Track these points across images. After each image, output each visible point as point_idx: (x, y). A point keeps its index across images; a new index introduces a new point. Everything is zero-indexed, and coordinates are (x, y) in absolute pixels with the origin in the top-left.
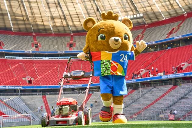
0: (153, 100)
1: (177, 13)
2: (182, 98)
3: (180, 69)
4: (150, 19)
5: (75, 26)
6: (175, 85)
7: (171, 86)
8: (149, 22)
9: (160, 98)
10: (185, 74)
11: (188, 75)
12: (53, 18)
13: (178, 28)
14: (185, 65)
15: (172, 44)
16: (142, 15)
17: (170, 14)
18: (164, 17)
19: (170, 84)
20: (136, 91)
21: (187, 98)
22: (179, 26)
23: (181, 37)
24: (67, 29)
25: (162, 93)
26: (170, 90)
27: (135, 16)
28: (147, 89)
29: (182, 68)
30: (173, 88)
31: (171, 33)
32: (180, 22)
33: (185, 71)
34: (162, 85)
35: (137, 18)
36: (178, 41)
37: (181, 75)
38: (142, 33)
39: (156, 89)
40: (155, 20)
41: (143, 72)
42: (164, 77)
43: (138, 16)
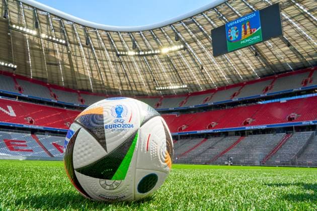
0: (188, 149)
1: (211, 87)
2: (210, 148)
3: (210, 127)
4: (192, 90)
5: (137, 91)
6: (206, 138)
7: (203, 139)
8: (191, 91)
9: (194, 147)
10: (214, 131)
11: (216, 132)
12: (121, 84)
13: (211, 98)
14: (214, 124)
15: (206, 108)
16: (186, 86)
17: (206, 87)
18: (202, 89)
19: (203, 137)
21: (213, 148)
22: (212, 96)
23: (212, 104)
24: (131, 93)
25: (196, 143)
26: (202, 142)
27: (181, 87)
28: (186, 140)
29: (212, 126)
30: (204, 141)
31: (206, 100)
32: (213, 93)
34: (197, 138)
35: (182, 88)
36: (211, 107)
37: (211, 131)
38: (186, 99)
39: (192, 141)
40: (195, 91)
41: (184, 127)
42: (198, 132)
43: (184, 86)
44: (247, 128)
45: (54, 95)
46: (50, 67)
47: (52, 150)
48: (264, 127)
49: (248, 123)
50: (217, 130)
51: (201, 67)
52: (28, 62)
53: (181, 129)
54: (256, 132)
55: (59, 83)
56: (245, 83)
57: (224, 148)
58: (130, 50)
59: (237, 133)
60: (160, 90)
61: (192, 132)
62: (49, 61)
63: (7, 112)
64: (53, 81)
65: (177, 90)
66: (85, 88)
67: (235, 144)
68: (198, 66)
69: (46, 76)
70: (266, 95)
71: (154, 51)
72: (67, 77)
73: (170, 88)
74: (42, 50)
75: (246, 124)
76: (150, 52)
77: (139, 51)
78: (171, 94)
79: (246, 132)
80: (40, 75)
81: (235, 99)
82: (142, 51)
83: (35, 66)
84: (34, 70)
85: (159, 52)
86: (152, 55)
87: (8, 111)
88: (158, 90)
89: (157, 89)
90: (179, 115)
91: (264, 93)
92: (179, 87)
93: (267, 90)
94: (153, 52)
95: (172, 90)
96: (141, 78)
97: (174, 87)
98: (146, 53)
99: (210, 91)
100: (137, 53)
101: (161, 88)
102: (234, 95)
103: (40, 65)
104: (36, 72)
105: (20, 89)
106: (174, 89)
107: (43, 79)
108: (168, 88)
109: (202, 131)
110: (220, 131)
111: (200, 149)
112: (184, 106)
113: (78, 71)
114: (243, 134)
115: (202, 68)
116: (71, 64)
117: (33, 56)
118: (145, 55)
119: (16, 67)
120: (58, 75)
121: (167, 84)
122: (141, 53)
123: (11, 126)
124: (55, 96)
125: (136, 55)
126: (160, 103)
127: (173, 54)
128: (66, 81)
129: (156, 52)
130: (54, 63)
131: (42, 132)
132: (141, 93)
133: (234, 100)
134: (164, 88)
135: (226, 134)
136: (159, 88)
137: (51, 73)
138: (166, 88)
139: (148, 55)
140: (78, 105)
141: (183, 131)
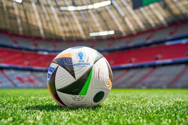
3: (131, 62)
5: (76, 37)
7: (125, 71)
14: (133, 60)
40: (119, 36)
47: (16, 81)
48: (169, 61)
54: (164, 65)
67: (149, 74)
81: (149, 41)
93: (172, 33)
99: (131, 35)
102: (148, 38)
114: (154, 66)
116: (26, 18)
124: (16, 42)
127: (102, 9)
131: (8, 69)
135: (142, 67)
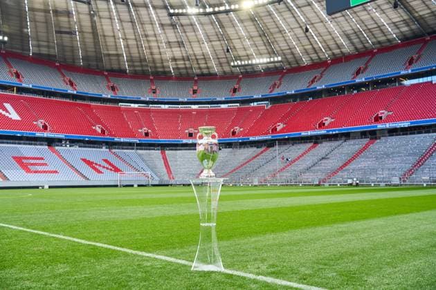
1: (320, 58)
2: (323, 158)
3: (322, 125)
4: (289, 64)
5: (200, 68)
6: (316, 143)
7: (310, 145)
8: (288, 66)
9: (299, 158)
10: (328, 131)
11: (331, 133)
12: (174, 59)
13: (321, 77)
14: (328, 121)
16: (280, 58)
17: (312, 59)
18: (306, 61)
19: (311, 142)
20: (271, 149)
21: (328, 158)
22: (321, 74)
23: (324, 87)
24: (190, 71)
25: (300, 152)
26: (310, 149)
27: (272, 60)
28: (284, 148)
29: (324, 124)
30: (313, 147)
31: (313, 81)
32: (323, 69)
33: (327, 127)
34: (301, 143)
35: (274, 62)
36: (321, 92)
37: (323, 132)
38: (280, 79)
39: (294, 147)
40: (294, 65)
41: (280, 126)
42: (304, 134)
43: (276, 59)
44: (380, 126)
45: (70, 81)
46: (61, 37)
48: (406, 124)
49: (381, 118)
50: (333, 131)
51: (304, 28)
52: (26, 30)
53: (274, 130)
54: (393, 132)
55: (74, 62)
56: (375, 51)
57: (345, 159)
58: (191, 6)
59: (364, 134)
60: (238, 66)
61: (294, 134)
62: (60, 27)
63: (7, 114)
64: (65, 59)
65: (265, 65)
66: (115, 67)
67: (361, 151)
68: (301, 27)
69: (55, 51)
70: (410, 71)
71: (230, 5)
72: (87, 51)
73: (254, 62)
74: (48, 12)
75: (378, 119)
76: (222, 8)
77: (204, 7)
78: (255, 72)
79: (378, 132)
80: (44, 51)
81: (361, 79)
82: (210, 6)
83: (37, 36)
84: (35, 43)
85: (237, 6)
86: (227, 12)
87: (7, 111)
88: (234, 66)
89: (232, 64)
90: (270, 106)
91: (407, 69)
92: (268, 60)
93: (411, 62)
94: (228, 8)
95: (257, 65)
96: (207, 48)
97: (261, 61)
98: (217, 9)
99: (320, 65)
100: (201, 10)
101: (240, 63)
102: (358, 73)
103: (45, 35)
104: (39, 46)
105: (18, 76)
106: (260, 64)
107: (49, 55)
108: (250, 62)
109: (310, 133)
110: (337, 132)
111: (309, 160)
112: (277, 92)
113: (106, 42)
114: (373, 135)
115: (307, 30)
117: (34, 21)
118: (215, 13)
119: (6, 39)
120: (73, 49)
121: (249, 57)
122: (209, 10)
123: (19, 135)
124: (72, 84)
125: (199, 14)
126: (237, 86)
128: (85, 58)
129: (233, 7)
130: (68, 30)
132: (205, 71)
133: (358, 81)
134: (243, 63)
135: (347, 136)
136: (236, 64)
137: (61, 46)
138: (246, 62)
139: (220, 12)
140: (109, 97)
141: (279, 133)
